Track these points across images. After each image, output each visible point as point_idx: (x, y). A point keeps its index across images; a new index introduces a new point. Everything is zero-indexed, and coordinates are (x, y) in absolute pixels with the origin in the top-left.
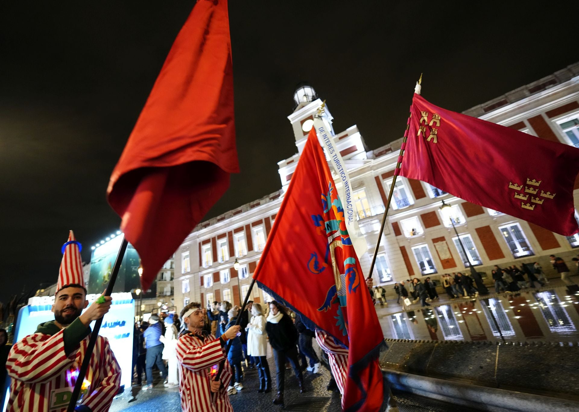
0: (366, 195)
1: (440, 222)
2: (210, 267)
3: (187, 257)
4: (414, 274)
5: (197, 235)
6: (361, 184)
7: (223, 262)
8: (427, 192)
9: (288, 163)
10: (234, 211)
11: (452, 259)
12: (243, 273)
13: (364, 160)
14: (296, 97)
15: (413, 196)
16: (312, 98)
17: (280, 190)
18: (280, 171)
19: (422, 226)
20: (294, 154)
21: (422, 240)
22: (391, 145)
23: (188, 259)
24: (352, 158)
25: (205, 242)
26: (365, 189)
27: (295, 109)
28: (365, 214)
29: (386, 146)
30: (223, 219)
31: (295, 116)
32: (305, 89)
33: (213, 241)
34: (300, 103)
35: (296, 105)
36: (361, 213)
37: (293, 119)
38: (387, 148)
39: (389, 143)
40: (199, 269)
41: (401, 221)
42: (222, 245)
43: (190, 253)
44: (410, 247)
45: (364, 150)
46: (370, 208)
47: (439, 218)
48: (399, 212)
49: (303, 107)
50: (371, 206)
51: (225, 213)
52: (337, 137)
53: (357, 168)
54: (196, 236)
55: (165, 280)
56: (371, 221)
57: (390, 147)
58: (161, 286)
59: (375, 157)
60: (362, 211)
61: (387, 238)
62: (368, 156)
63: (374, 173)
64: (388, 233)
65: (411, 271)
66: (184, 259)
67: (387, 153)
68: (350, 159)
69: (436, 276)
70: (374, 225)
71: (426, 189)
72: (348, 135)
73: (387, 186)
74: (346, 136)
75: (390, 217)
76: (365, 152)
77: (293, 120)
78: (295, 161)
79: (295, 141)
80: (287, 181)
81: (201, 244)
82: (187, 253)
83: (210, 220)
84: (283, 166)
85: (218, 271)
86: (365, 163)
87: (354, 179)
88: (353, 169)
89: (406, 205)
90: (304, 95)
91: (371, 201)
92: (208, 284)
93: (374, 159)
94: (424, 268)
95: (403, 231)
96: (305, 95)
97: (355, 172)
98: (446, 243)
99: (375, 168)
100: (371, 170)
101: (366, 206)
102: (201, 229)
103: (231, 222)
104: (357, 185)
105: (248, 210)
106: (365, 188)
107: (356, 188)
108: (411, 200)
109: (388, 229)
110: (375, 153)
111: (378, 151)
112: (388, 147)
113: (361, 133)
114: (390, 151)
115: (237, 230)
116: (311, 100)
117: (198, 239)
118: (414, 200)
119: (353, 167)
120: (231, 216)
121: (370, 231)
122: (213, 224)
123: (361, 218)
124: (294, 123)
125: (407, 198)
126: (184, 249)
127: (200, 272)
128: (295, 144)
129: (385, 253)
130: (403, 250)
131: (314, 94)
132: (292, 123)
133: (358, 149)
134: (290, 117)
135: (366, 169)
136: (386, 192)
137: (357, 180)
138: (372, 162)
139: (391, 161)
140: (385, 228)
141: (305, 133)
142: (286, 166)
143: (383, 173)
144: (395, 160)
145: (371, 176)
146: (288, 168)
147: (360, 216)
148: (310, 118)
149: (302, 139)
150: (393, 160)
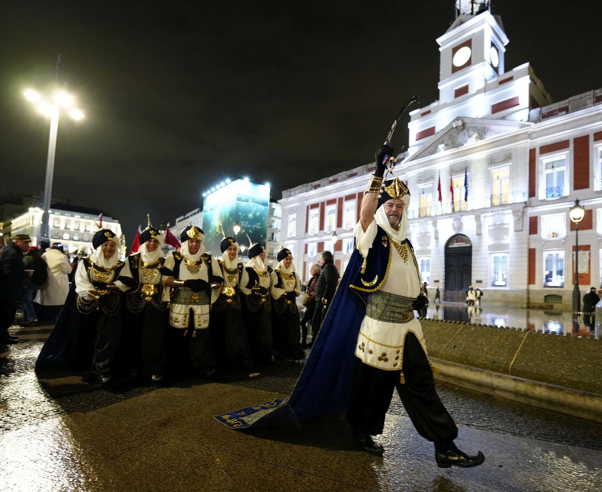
0: (510, 174)
1: (593, 225)
2: (316, 235)
3: (294, 219)
4: (534, 283)
5: (306, 196)
6: (508, 157)
7: (329, 232)
8: (593, 180)
9: (423, 114)
10: (348, 173)
11: (589, 275)
12: (348, 248)
13: (521, 122)
15: (570, 185)
16: (481, 7)
17: (405, 153)
18: (411, 125)
19: (567, 226)
20: (433, 101)
21: (560, 245)
22: (569, 102)
23: (295, 222)
24: (508, 117)
25: (314, 206)
26: (510, 165)
27: (449, 26)
28: (501, 200)
29: (563, 102)
30: (335, 181)
31: (448, 39)
33: (322, 206)
34: (460, 13)
35: (455, 17)
36: (496, 198)
37: (444, 43)
38: (564, 106)
39: (567, 98)
40: (305, 235)
41: (542, 216)
42: (331, 212)
43: (297, 216)
44: (542, 251)
45: (527, 105)
46: (509, 193)
47: (593, 220)
48: (545, 203)
49: (462, 23)
50: (511, 191)
51: (338, 174)
53: (508, 133)
54: (304, 197)
55: (275, 241)
56: (503, 210)
57: (567, 105)
58: (271, 246)
59: (541, 118)
60: (498, 196)
61: (517, 235)
62: (530, 117)
63: (531, 143)
64: (520, 229)
65: (531, 279)
66: (291, 221)
67: (559, 114)
68: (503, 118)
69: (559, 291)
70: (506, 216)
71: (593, 177)
72: (514, 78)
73: (542, 165)
74: (511, 79)
75: (530, 208)
76: (528, 110)
77: (443, 46)
78: (432, 112)
79: (439, 80)
80: (417, 140)
81: (309, 207)
82: (294, 216)
83: (321, 180)
84: (416, 117)
85: (323, 241)
86: (522, 126)
87: (501, 149)
88: (502, 134)
89: (558, 196)
91: (513, 183)
92: (312, 253)
93: (538, 122)
94: (550, 279)
95: (540, 229)
97: (504, 139)
98: (590, 254)
99: (535, 135)
100: (527, 138)
101: (505, 190)
102: (311, 189)
103: (343, 186)
104: (501, 159)
105: (363, 174)
106: (511, 163)
107: (500, 162)
108: (567, 189)
109: (521, 224)
110: (542, 112)
111: (548, 109)
112: (566, 103)
114: (564, 112)
115: (350, 197)
116: (478, 10)
117: (306, 201)
118: (570, 191)
120: (344, 178)
121: (498, 223)
122: (324, 186)
123: (493, 205)
124: (443, 51)
125: (563, 186)
126: (291, 211)
127: (304, 238)
128: (437, 86)
129: (508, 253)
130: (532, 254)
132: (440, 49)
133: (520, 103)
134: (440, 40)
135: (522, 137)
136: (538, 173)
137: (504, 151)
138: (531, 127)
139: (561, 128)
140: (518, 222)
141: (455, 69)
142: (419, 118)
143: (542, 145)
144: (568, 126)
145: (526, 147)
146: (420, 121)
147: (493, 202)
148: (468, 43)
149: (448, 79)
150: (564, 126)
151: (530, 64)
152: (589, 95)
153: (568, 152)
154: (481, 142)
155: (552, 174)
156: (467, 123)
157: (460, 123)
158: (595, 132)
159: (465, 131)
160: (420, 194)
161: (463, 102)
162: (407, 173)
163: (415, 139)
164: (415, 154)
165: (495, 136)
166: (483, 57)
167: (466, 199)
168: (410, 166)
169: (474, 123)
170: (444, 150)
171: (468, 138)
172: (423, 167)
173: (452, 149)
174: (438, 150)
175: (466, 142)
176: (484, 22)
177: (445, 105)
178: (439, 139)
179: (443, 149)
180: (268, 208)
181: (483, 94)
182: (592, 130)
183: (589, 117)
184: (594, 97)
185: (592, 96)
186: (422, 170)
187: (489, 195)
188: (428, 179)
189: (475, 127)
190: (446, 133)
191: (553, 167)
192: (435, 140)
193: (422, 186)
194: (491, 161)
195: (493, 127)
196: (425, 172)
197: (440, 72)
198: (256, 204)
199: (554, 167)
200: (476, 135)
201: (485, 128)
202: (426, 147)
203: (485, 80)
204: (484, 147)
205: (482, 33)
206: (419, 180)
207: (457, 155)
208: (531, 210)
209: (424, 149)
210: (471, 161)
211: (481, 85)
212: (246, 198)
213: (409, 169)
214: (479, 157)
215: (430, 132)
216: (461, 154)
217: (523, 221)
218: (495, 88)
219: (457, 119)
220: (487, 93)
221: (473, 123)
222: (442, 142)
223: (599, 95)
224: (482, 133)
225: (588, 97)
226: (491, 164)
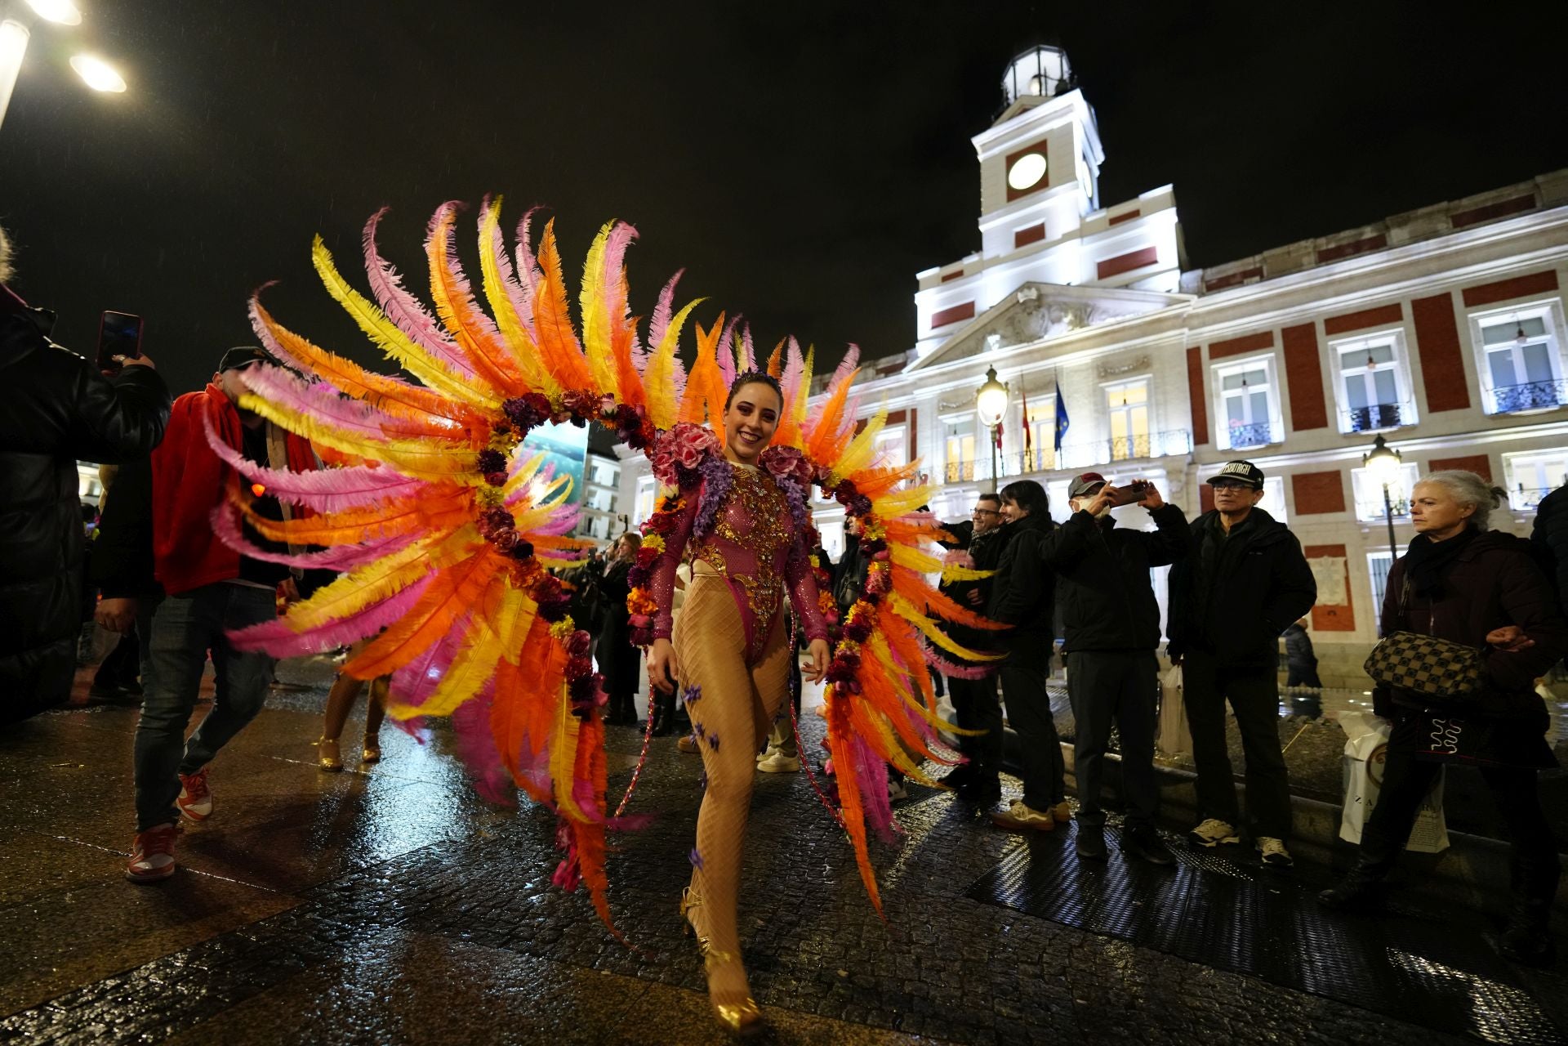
0: (1149, 397)
1: (1347, 503)
3: (649, 487)
6: (1143, 362)
8: (1334, 413)
9: (946, 279)
11: (1349, 608)
13: (1168, 295)
14: (1008, 81)
15: (1285, 421)
16: (1057, 87)
17: (909, 352)
18: (920, 298)
19: (1287, 505)
20: (968, 254)
22: (1264, 260)
23: (652, 492)
24: (1136, 285)
26: (1149, 380)
27: (997, 117)
28: (1131, 449)
29: (1250, 260)
31: (996, 139)
32: (1044, 54)
34: (1015, 98)
35: (1005, 104)
36: (1119, 444)
37: (987, 147)
38: (1252, 267)
39: (1260, 252)
45: (1176, 263)
46: (1149, 434)
47: (1345, 492)
49: (1025, 110)
50: (1154, 430)
52: (1104, 217)
53: (1141, 315)
56: (1143, 469)
57: (1258, 265)
59: (1204, 290)
60: (1124, 440)
62: (1184, 286)
63: (1189, 336)
66: (643, 491)
67: (1245, 281)
68: (1127, 286)
71: (1334, 405)
72: (1141, 213)
73: (1217, 380)
74: (1135, 214)
75: (1200, 467)
76: (1178, 272)
77: (984, 151)
78: (965, 273)
79: (979, 214)
80: (933, 328)
84: (931, 283)
86: (1171, 302)
87: (1125, 347)
88: (1128, 317)
89: (1258, 442)
90: (1035, 77)
91: (1158, 415)
93: (1201, 294)
96: (1038, 76)
97: (1131, 328)
98: (1346, 563)
99: (1195, 322)
100: (1182, 326)
101: (1140, 428)
104: (1128, 366)
106: (1150, 375)
107: (1124, 372)
108: (1278, 429)
109: (1183, 499)
110: (1207, 278)
111: (1219, 273)
112: (1255, 263)
113: (1179, 213)
114: (1257, 278)
116: (1052, 92)
118: (1286, 432)
119: (1130, 313)
123: (1115, 459)
124: (985, 161)
125: (1267, 421)
128: (977, 224)
131: (1066, 76)
132: (981, 158)
133: (1158, 259)
134: (978, 141)
135: (1169, 323)
136: (1212, 396)
137: (1133, 350)
138: (1192, 303)
139: (1252, 308)
140: (1179, 495)
141: (1013, 195)
142: (938, 285)
143: (1215, 341)
144: (1266, 305)
145: (1181, 343)
146: (942, 291)
147: (1115, 453)
148: (1040, 147)
149: (1000, 211)
150: (1259, 306)
151: (1174, 188)
152: (1306, 247)
153: (1272, 355)
154: (1080, 333)
155: (1239, 398)
156: (1047, 295)
157: (1033, 294)
158: (1327, 317)
159: (1043, 310)
160: (945, 437)
161: (1034, 256)
162: (916, 392)
163: (931, 326)
164: (932, 355)
165: (1112, 320)
166: (1074, 173)
167: (1058, 445)
168: (921, 379)
169: (1064, 295)
170: (1000, 348)
171: (1050, 324)
172: (949, 381)
173: (1015, 344)
174: (986, 346)
175: (1046, 331)
176: (1071, 111)
177: (996, 261)
178: (986, 325)
179: (997, 345)
180: (583, 464)
181: (1078, 241)
182: (1319, 314)
183: (1311, 288)
184: (1315, 252)
185: (1310, 250)
186: (949, 386)
187: (1105, 437)
188: (964, 404)
189: (1065, 303)
190: (1001, 314)
191: (1244, 383)
192: (977, 327)
193: (950, 419)
194: (1106, 371)
195: (1104, 304)
196: (956, 390)
197: (982, 200)
198: (559, 456)
199: (1247, 382)
200: (1070, 317)
201: (1087, 305)
202: (958, 341)
203: (1080, 216)
204: (1087, 343)
205: (1067, 130)
206: (943, 407)
207: (1027, 357)
208: (1202, 470)
209: (954, 343)
210: (1062, 369)
211: (1073, 225)
212: (537, 442)
213: (917, 384)
214: (1075, 361)
215: (964, 312)
216: (1036, 355)
217: (1188, 494)
218: (1099, 232)
219: (1028, 285)
220: (1086, 239)
221: (1059, 294)
222: (994, 332)
223: (1324, 248)
224: (1082, 316)
225: (1303, 251)
226: (1103, 377)
